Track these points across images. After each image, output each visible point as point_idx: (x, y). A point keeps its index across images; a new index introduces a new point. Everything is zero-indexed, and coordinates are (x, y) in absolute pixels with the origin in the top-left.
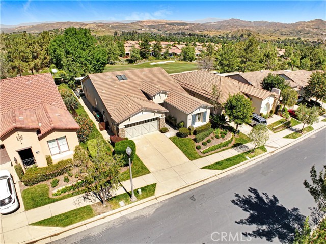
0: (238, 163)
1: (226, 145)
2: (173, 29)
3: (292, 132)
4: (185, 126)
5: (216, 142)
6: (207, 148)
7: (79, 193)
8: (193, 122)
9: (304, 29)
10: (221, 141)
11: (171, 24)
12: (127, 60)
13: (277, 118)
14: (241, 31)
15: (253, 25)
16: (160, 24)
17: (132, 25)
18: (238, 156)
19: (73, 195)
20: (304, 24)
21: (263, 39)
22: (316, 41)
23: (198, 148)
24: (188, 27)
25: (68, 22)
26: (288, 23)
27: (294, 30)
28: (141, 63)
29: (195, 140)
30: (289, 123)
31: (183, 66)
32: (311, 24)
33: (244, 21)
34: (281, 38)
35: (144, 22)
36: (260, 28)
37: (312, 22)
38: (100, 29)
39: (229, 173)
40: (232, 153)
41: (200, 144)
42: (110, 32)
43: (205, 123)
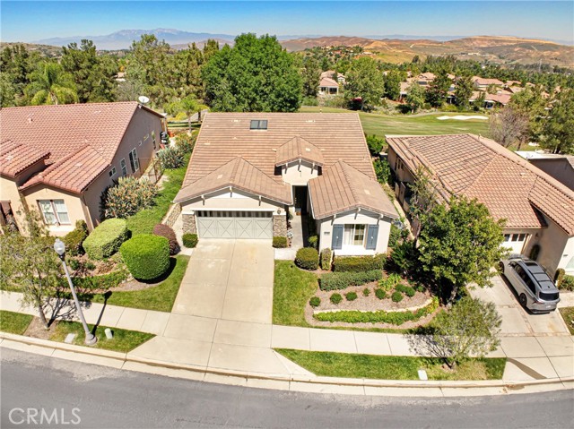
0: (380, 378)
1: (397, 319)
2: (527, 56)
6: (334, 311)
8: (337, 242)
11: (526, 46)
12: (400, 107)
16: (505, 44)
17: (451, 46)
18: (398, 360)
23: (314, 302)
24: (557, 53)
25: (342, 37)
28: (425, 114)
29: (320, 283)
35: (475, 39)
38: (393, 50)
41: (327, 295)
42: (408, 56)
43: (371, 253)
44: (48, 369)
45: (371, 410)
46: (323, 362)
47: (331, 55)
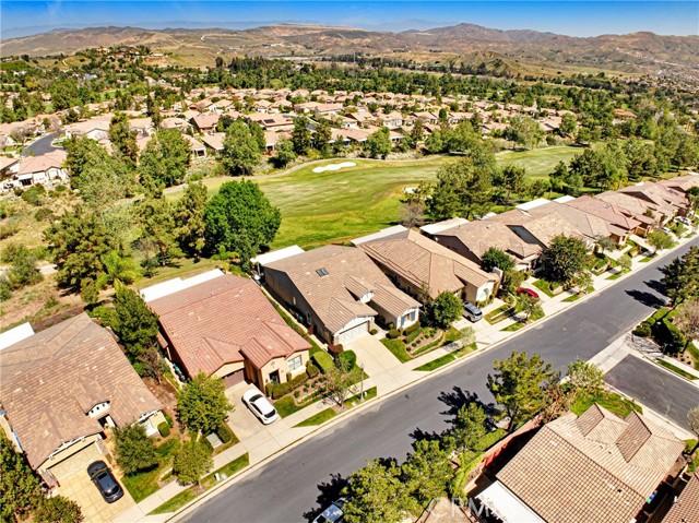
0: (446, 363)
2: (336, 45)
3: (514, 322)
4: (395, 327)
5: (425, 343)
6: (417, 349)
7: (318, 399)
8: (402, 323)
9: (615, 51)
10: (431, 340)
11: (332, 34)
12: (271, 160)
13: (498, 303)
14: (480, 55)
15: (508, 39)
16: (309, 32)
17: (249, 36)
18: (447, 356)
19: (314, 401)
20: (615, 41)
21: (527, 74)
22: (637, 80)
23: (409, 350)
24: (368, 40)
26: (580, 37)
27: (593, 52)
28: (296, 168)
29: (405, 341)
30: (513, 309)
31: (372, 176)
32: (630, 41)
33: (488, 30)
34: (564, 73)
35: (274, 28)
36: (522, 45)
37: (632, 36)
39: (437, 373)
40: (441, 352)
41: (409, 345)
43: (414, 322)
44: (363, 416)
45: (453, 373)
46: (428, 367)
47: (113, 60)
